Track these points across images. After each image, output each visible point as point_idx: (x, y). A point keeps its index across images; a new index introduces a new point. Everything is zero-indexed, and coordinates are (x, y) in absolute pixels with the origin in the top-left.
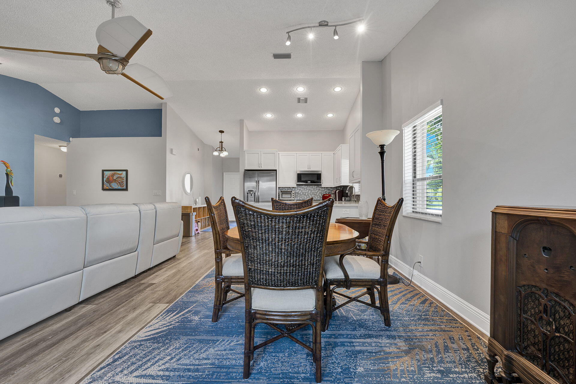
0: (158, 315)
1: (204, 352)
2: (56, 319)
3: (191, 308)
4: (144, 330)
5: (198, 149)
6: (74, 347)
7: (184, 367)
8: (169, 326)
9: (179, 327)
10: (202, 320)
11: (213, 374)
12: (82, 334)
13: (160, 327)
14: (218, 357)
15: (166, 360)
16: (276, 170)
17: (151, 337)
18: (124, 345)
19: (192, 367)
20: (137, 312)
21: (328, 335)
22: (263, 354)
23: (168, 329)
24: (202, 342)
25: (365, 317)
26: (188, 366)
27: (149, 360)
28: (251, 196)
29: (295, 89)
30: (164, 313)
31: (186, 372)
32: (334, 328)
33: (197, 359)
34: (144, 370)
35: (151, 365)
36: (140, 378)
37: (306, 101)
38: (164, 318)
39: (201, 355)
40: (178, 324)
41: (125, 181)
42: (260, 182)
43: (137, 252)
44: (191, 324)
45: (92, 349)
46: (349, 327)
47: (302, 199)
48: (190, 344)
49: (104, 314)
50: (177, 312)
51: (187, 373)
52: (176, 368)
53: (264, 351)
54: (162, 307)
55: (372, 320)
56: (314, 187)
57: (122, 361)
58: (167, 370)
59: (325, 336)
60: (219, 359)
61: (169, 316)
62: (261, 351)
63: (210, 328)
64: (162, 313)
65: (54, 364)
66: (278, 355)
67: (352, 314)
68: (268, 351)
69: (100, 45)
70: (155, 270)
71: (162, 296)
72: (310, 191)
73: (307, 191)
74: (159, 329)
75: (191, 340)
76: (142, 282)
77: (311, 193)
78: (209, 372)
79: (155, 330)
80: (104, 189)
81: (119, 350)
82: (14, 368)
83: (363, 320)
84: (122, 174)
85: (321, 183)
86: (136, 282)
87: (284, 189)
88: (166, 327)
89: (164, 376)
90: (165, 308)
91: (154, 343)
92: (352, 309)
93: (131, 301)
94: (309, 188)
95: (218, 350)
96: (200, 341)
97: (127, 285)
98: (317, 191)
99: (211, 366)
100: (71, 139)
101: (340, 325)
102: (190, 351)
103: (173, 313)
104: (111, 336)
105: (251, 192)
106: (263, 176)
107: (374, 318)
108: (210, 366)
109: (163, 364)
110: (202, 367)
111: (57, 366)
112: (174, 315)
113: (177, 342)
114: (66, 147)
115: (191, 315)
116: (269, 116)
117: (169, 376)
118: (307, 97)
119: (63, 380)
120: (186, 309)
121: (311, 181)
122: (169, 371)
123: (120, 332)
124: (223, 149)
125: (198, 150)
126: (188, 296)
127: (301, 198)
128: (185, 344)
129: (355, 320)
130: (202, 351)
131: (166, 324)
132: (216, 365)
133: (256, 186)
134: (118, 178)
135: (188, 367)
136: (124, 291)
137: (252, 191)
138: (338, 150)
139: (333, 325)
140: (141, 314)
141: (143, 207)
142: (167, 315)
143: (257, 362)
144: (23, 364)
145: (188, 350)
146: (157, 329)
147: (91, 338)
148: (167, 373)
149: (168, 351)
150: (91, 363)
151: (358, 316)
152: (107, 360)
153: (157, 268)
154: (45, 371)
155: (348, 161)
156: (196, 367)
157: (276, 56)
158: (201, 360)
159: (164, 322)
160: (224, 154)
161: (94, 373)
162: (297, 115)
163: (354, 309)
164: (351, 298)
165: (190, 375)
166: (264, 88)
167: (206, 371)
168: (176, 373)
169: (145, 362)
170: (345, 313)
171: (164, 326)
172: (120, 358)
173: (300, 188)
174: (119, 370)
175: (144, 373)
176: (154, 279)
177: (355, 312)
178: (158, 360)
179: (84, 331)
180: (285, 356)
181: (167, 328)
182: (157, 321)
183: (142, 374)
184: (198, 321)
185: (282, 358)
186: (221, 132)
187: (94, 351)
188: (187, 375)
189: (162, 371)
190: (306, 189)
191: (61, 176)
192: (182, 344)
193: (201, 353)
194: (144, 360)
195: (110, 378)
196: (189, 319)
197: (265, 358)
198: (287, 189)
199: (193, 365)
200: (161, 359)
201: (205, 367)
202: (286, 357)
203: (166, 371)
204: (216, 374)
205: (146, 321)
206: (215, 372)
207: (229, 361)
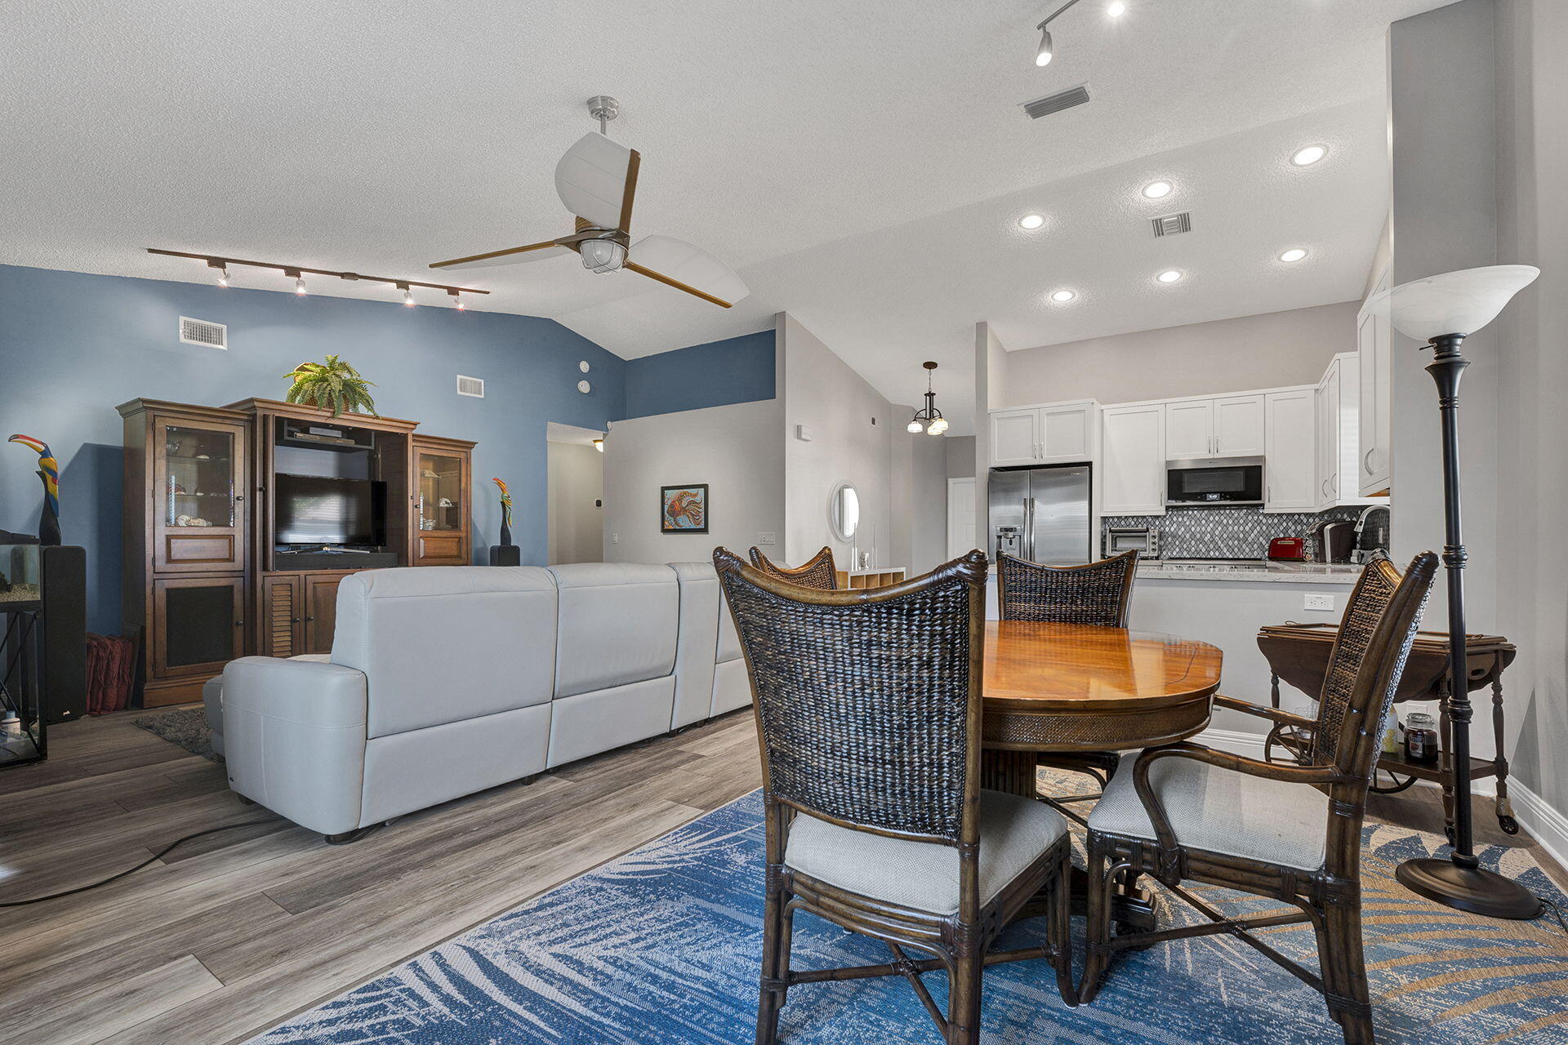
0: (669, 831)
1: (709, 949)
2: (502, 796)
3: (743, 831)
4: (626, 858)
5: (873, 420)
6: (498, 859)
7: (649, 967)
8: (675, 862)
9: (693, 872)
10: (752, 867)
11: (697, 1010)
12: (522, 836)
13: (657, 861)
14: (733, 972)
15: (625, 938)
16: (1089, 464)
17: (629, 877)
18: (571, 881)
19: (664, 975)
20: (637, 813)
21: (1084, 1019)
22: (844, 1005)
23: (670, 869)
24: (719, 922)
25: (1277, 1006)
26: (660, 968)
27: (593, 928)
28: (1011, 544)
29: (1137, 195)
30: (682, 830)
31: (646, 981)
32: (1119, 1003)
33: (687, 961)
34: (574, 947)
35: (593, 940)
36: (560, 961)
37: (1184, 223)
38: (677, 842)
39: (698, 954)
40: (696, 863)
41: (702, 510)
42: (1036, 502)
43: (673, 676)
44: (722, 870)
45: (520, 870)
46: (1183, 1020)
47: (1188, 556)
48: (692, 919)
49: (577, 805)
50: (709, 833)
51: (648, 985)
52: (633, 965)
53: (854, 998)
54: (689, 813)
55: (1298, 1028)
56: (1198, 516)
57: (550, 912)
58: (614, 962)
59: (1070, 1019)
60: (732, 977)
61: (689, 838)
62: (845, 996)
63: (757, 893)
64: (680, 828)
65: (455, 881)
66: (883, 1023)
67: (1220, 980)
68: (862, 1001)
69: (578, 217)
70: (720, 723)
71: (701, 790)
72: (1220, 528)
73: (1209, 529)
74: (653, 863)
75: (700, 909)
76: (680, 748)
77: (1225, 536)
78: (692, 1000)
79: (644, 863)
80: (665, 531)
81: (558, 888)
82: (402, 870)
83: (1259, 1013)
84: (697, 493)
85: (1260, 499)
86: (670, 746)
87: (1123, 523)
88: (669, 863)
89: (602, 973)
90: (692, 819)
91: (625, 893)
92: (1231, 963)
93: (636, 788)
94: (1217, 518)
95: (743, 955)
96: (717, 919)
97: (650, 750)
98: (1247, 528)
99: (705, 989)
100: (609, 424)
101: (1151, 1001)
102: (681, 936)
103: (701, 834)
104: (564, 854)
105: (1011, 535)
106: (1046, 485)
107: (1314, 1021)
108: (701, 988)
109: (615, 947)
110: (685, 982)
111: (457, 886)
112: (700, 841)
113: (670, 903)
114: (601, 441)
115: (735, 850)
116: (1062, 297)
117: (609, 977)
118: (1187, 211)
119: (451, 915)
120: (732, 831)
121: (1221, 493)
122: (616, 966)
123: (582, 849)
124: (936, 413)
125: (874, 423)
126: (755, 800)
127: (1185, 553)
128: (682, 916)
129: (1221, 1004)
130: (708, 944)
131: (671, 857)
132: (716, 991)
133: (1025, 515)
134: (690, 503)
135: (657, 970)
136: (637, 762)
137: (1011, 530)
138: (1330, 374)
139: (1124, 994)
140: (638, 822)
141: (687, 573)
142: (685, 837)
143: (816, 1020)
144: (416, 866)
145: (680, 933)
146: (649, 863)
147: (533, 847)
148: (610, 970)
149: (641, 919)
150: (505, 898)
151: (1244, 996)
152: (529, 902)
153: (726, 721)
154: (436, 891)
155: (1357, 411)
156: (673, 978)
157: (1038, 109)
158: (693, 964)
159: (670, 851)
160: (938, 427)
161: (496, 921)
162: (1161, 278)
163: (1243, 964)
164: (1222, 918)
165: (650, 993)
166: (1032, 214)
167: (689, 996)
168: (628, 975)
169: (585, 930)
170: (1196, 969)
171: (667, 859)
172: (551, 905)
173: (1180, 519)
174: (537, 928)
175: (571, 952)
176: (708, 744)
177: (1239, 976)
178: (611, 933)
179: (530, 831)
180: (902, 1035)
181: (670, 866)
182: (661, 844)
183: (567, 953)
184: (742, 867)
185: (890, 1036)
186: (930, 365)
187: (520, 877)
188: (644, 990)
189: (605, 961)
190: (1203, 522)
191: (599, 503)
192: (677, 914)
193: (703, 949)
194: (587, 925)
195: (512, 941)
196: (726, 857)
197: (845, 1017)
198: (1133, 523)
199: (672, 971)
200: (617, 934)
201: (692, 985)
202: (904, 1038)
203: (611, 963)
204: (704, 1011)
205: (641, 838)
206: (705, 1006)
207: (750, 992)
